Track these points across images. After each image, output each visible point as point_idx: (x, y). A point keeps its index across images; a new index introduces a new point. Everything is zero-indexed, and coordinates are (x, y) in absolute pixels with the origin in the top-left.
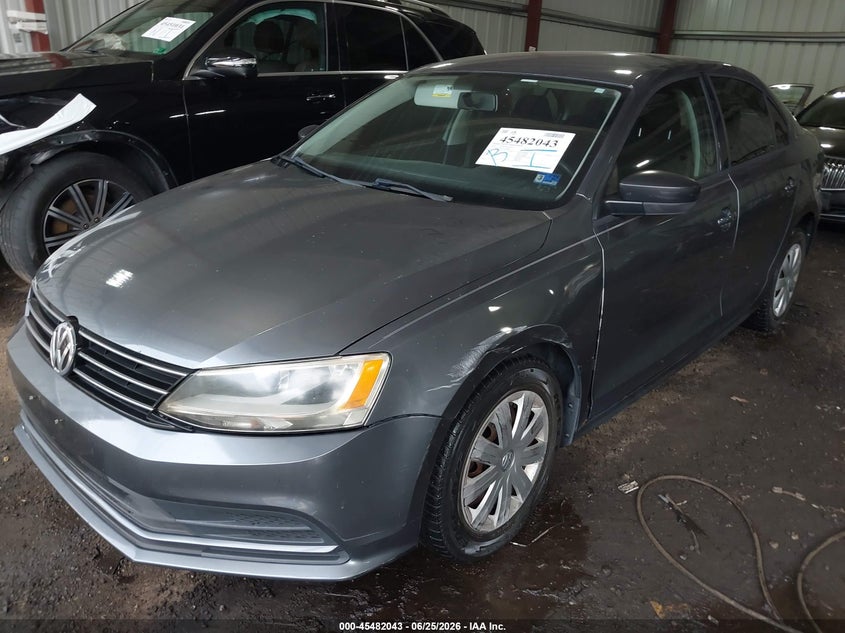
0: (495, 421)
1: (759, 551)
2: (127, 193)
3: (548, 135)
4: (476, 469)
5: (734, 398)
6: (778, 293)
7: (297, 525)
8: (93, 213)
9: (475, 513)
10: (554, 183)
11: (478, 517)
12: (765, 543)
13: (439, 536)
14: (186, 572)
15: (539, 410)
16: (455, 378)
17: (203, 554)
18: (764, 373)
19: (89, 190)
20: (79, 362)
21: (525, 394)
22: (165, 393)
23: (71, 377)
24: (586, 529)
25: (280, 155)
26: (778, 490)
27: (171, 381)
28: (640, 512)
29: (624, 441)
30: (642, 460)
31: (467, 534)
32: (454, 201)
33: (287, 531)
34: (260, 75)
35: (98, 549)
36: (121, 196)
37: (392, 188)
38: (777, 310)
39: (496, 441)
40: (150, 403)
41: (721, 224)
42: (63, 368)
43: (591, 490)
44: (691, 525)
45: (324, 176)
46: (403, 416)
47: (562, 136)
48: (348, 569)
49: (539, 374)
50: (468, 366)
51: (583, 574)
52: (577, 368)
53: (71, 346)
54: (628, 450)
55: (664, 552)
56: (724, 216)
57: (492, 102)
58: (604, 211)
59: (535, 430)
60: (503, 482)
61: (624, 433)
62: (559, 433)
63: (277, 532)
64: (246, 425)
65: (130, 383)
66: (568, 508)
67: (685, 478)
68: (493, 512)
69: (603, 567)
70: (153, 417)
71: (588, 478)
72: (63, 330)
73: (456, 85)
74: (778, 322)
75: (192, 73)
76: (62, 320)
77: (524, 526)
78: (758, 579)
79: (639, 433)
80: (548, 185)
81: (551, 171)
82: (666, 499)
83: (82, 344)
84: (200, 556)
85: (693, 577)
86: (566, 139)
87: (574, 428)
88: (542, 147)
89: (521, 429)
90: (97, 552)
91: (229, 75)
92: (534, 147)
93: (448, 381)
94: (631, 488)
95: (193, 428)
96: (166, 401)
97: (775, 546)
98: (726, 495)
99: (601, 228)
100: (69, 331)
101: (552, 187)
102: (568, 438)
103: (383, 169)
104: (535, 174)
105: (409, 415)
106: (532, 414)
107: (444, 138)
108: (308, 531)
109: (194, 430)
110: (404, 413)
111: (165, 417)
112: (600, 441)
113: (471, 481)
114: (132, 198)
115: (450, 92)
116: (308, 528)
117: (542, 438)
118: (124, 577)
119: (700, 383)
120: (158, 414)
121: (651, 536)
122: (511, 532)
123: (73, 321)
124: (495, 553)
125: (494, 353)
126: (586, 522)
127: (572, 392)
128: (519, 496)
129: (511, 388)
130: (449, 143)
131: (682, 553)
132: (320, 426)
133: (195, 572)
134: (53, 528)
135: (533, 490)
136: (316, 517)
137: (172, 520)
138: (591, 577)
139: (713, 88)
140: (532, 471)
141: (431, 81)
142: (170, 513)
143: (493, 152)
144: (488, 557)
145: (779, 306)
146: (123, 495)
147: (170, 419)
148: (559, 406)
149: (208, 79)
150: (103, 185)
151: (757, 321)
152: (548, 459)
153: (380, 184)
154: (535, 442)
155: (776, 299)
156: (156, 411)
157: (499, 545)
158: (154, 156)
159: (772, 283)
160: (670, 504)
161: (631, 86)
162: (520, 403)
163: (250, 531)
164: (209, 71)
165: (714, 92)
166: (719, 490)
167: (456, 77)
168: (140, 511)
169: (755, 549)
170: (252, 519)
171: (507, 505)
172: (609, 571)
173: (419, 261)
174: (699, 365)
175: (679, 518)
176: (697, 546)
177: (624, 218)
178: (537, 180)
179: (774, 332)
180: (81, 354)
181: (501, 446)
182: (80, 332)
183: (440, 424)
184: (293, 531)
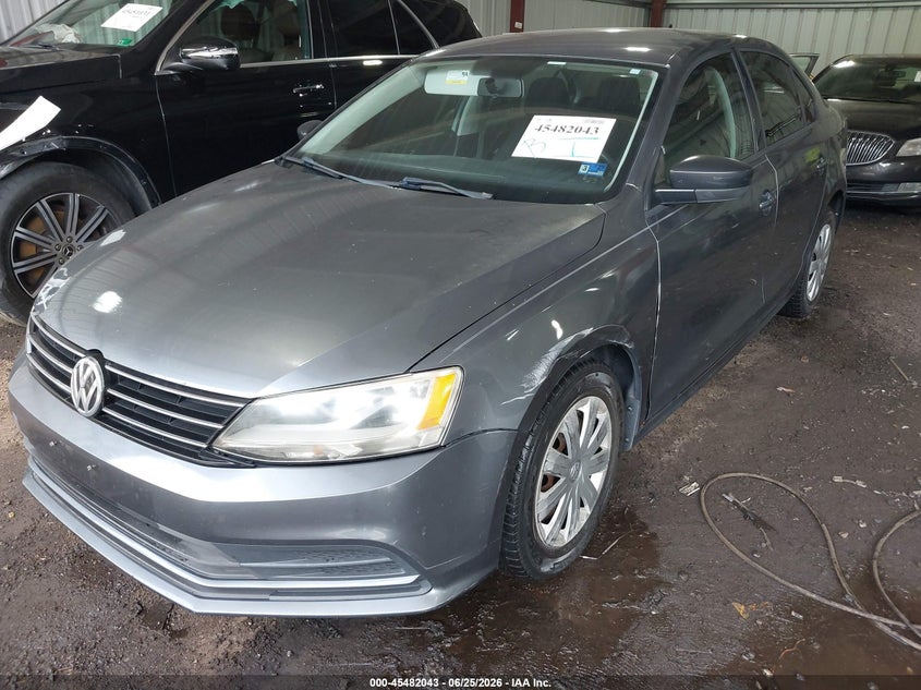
0: (564, 430)
1: (830, 542)
2: (101, 207)
3: (586, 122)
4: (549, 481)
5: (780, 389)
6: (811, 275)
7: (376, 557)
8: (65, 232)
9: (547, 529)
10: (601, 173)
11: (551, 532)
12: (835, 533)
13: (517, 556)
14: (243, 619)
15: (603, 416)
16: (528, 389)
17: (271, 598)
18: (805, 360)
19: (58, 204)
20: (108, 400)
21: (592, 399)
22: (220, 427)
23: (100, 417)
24: (654, 536)
25: (283, 155)
26: (838, 479)
27: (225, 413)
28: (706, 514)
29: (677, 442)
30: (698, 459)
31: (542, 552)
32: (494, 198)
33: (365, 565)
34: (242, 66)
35: (139, 603)
36: (94, 211)
37: (423, 187)
38: (810, 295)
39: (565, 451)
40: (203, 440)
41: (763, 208)
42: (90, 407)
43: (652, 495)
44: (758, 522)
45: (341, 177)
46: (479, 433)
47: (601, 122)
48: (430, 599)
49: (603, 378)
50: (539, 374)
51: (660, 582)
52: (637, 369)
53: (99, 383)
54: (683, 450)
55: (738, 552)
56: (766, 200)
57: (517, 88)
58: (655, 200)
59: (600, 438)
60: (573, 495)
61: (676, 433)
62: (620, 439)
63: (354, 566)
64: (309, 455)
65: (173, 419)
66: (633, 517)
67: (746, 475)
68: (563, 527)
69: (679, 573)
70: (205, 453)
71: (647, 483)
72: (86, 366)
73: (475, 71)
74: (812, 307)
75: (164, 67)
76: (82, 355)
77: (593, 538)
78: (834, 569)
79: (691, 433)
80: (594, 176)
81: (595, 160)
82: (730, 498)
83: (111, 380)
84: (268, 600)
85: (771, 574)
86: (606, 125)
87: (634, 433)
88: (582, 134)
89: (588, 436)
90: (140, 608)
91: (207, 69)
92: (573, 134)
93: (522, 391)
94: (693, 488)
95: (254, 462)
96: (220, 437)
97: (845, 536)
98: (789, 489)
99: (652, 219)
100: (94, 366)
101: (599, 178)
102: (628, 443)
103: (408, 166)
104: (578, 164)
105: (486, 431)
106: (597, 421)
107: (454, 129)
108: (386, 562)
109: (256, 465)
110: (480, 428)
111: (220, 453)
112: (653, 443)
113: (544, 496)
114: (107, 212)
115: (466, 78)
116: (388, 559)
117: (606, 445)
118: (175, 632)
119: (743, 376)
120: (212, 450)
121: (721, 536)
122: (581, 546)
123: (96, 354)
124: (567, 568)
125: (564, 359)
126: (653, 529)
127: (631, 394)
128: (587, 507)
129: (579, 394)
130: (459, 134)
131: (756, 552)
132: (387, 451)
133: (251, 618)
134: (83, 586)
135: (599, 499)
136: (398, 547)
137: (236, 564)
138: (669, 585)
139: (744, 64)
140: (597, 479)
141: (442, 67)
142: (234, 557)
143: (529, 143)
144: (560, 575)
145: (812, 290)
146: (175, 541)
147: (226, 455)
148: (619, 410)
149: (183, 73)
150: (73, 200)
151: (792, 308)
152: (612, 466)
153: (409, 183)
154: (600, 449)
155: (809, 283)
156: (210, 448)
157: (570, 560)
158: (129, 162)
159: (806, 267)
160: (734, 503)
161: (668, 66)
162: (586, 410)
163: (323, 569)
164: (184, 63)
165: (747, 69)
166: (780, 484)
167: (474, 61)
168: (198, 558)
169: (826, 540)
170: (326, 556)
171: (576, 518)
172: (686, 576)
173: (475, 265)
174: (739, 357)
175: (745, 517)
176: (769, 542)
177: (673, 207)
178: (581, 171)
179: (808, 317)
180: (110, 391)
181: (570, 456)
182: (107, 367)
183: (516, 439)
184: (370, 564)
